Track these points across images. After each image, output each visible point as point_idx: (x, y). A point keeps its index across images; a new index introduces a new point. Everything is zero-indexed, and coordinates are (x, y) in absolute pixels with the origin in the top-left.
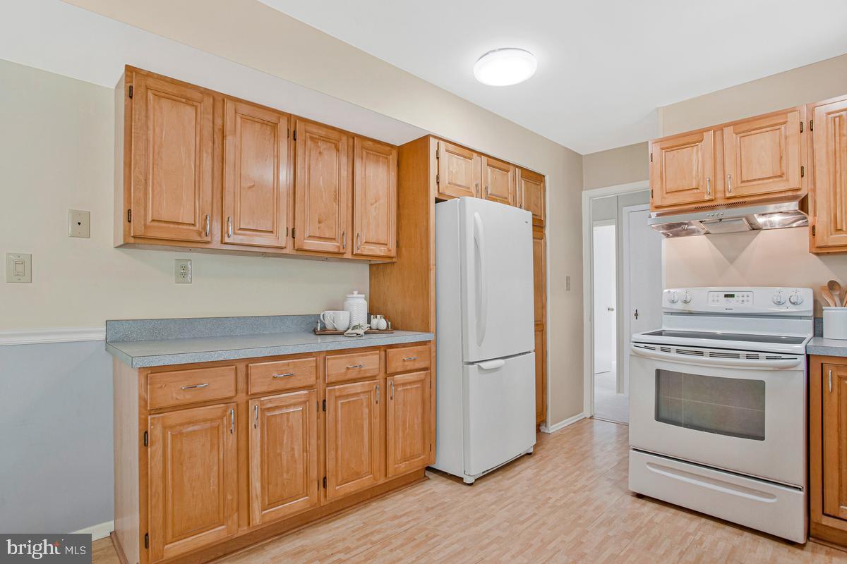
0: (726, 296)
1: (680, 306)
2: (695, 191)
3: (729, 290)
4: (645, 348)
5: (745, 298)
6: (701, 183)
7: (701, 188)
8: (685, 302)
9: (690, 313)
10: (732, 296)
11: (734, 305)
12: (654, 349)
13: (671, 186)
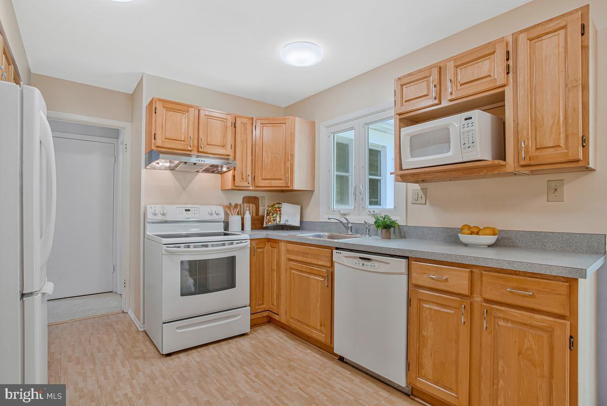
0: (186, 210)
1: (160, 218)
2: (183, 142)
3: (189, 206)
4: (175, 247)
5: (195, 212)
6: (186, 138)
7: (186, 141)
8: (164, 214)
9: (166, 222)
10: (189, 210)
11: (190, 216)
12: (179, 247)
13: (169, 135)
